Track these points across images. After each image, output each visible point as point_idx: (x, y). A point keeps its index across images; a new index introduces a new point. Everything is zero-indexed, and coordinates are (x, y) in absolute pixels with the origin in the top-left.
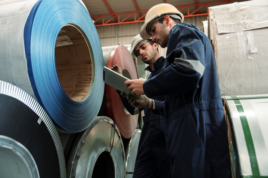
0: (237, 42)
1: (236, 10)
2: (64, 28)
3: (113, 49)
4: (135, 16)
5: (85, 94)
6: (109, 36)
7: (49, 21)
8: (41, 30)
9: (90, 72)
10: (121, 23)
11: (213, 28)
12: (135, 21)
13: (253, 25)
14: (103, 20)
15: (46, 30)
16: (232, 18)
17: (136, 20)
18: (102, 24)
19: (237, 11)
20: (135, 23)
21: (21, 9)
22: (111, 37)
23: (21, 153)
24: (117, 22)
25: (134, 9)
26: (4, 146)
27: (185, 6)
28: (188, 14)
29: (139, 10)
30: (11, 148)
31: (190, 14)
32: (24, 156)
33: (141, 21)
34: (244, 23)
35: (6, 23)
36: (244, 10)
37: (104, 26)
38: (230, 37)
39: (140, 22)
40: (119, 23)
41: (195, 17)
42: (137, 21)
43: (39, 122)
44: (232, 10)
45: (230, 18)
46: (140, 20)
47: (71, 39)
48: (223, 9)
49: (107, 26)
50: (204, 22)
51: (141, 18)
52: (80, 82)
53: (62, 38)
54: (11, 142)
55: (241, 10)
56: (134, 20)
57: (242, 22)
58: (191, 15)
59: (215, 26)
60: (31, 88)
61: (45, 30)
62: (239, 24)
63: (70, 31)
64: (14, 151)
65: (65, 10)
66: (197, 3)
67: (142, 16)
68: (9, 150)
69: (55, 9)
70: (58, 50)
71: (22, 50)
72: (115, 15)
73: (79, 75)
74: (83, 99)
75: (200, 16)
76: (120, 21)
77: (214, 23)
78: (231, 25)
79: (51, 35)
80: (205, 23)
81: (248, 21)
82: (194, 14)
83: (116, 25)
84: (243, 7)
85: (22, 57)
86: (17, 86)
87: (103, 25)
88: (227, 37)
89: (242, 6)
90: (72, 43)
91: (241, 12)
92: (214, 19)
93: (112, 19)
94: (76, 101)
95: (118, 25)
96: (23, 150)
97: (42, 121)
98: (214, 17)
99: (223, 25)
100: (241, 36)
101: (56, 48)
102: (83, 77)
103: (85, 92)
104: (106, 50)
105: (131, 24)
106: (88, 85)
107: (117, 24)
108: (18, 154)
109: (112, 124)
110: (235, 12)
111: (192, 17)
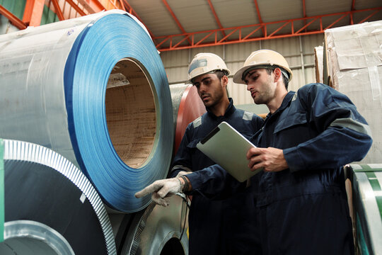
0: (368, 82)
1: (366, 34)
2: (119, 63)
3: (186, 89)
4: (216, 36)
5: (145, 155)
6: (179, 65)
7: (98, 56)
8: (87, 70)
9: (153, 125)
10: (195, 46)
11: (332, 61)
12: (216, 44)
14: (171, 43)
15: (94, 68)
16: (361, 47)
17: (218, 42)
18: (169, 47)
19: (369, 36)
20: (215, 46)
21: (61, 41)
22: (181, 67)
23: (56, 245)
24: (190, 45)
25: (214, 27)
26: (35, 236)
27: (288, 21)
28: (293, 32)
29: (222, 28)
30: (43, 239)
31: (295, 32)
32: (61, 250)
33: (224, 43)
34: (379, 53)
35: (40, 60)
36: (378, 34)
37: (172, 51)
38: (358, 75)
39: (222, 45)
40: (193, 46)
41: (302, 36)
42: (219, 44)
43: (82, 199)
44: (360, 35)
45: (358, 47)
46: (222, 42)
47: (127, 78)
48: (347, 33)
49: (177, 50)
50: (316, 48)
51: (224, 38)
52: (140, 138)
53: (115, 76)
54: (44, 230)
55: (374, 35)
56: (214, 42)
57: (375, 52)
58: (296, 34)
59: (334, 58)
60: (73, 152)
61: (92, 69)
62: (371, 55)
63: (126, 66)
64: (47, 242)
65: (120, 38)
66: (306, 16)
67: (225, 35)
68: (41, 241)
69: (107, 38)
70: (110, 93)
71: (61, 97)
72: (187, 36)
73: (138, 127)
74: (143, 163)
75: (310, 35)
76: (194, 44)
77: (333, 53)
78: (358, 57)
79: (100, 75)
80: (319, 50)
82: (302, 32)
83: (188, 49)
84: (377, 30)
85: (61, 108)
86: (54, 150)
87: (171, 49)
88: (354, 74)
89: (376, 28)
90: (128, 83)
91: (374, 38)
92: (334, 48)
93: (183, 40)
94: (133, 167)
95: (192, 49)
96: (60, 240)
97: (87, 198)
98: (334, 46)
99: (348, 58)
100: (375, 74)
101: (107, 90)
102: (144, 130)
103: (146, 153)
104: (176, 90)
105: (209, 47)
106: (150, 142)
107: (190, 47)
108: (53, 246)
109: (183, 198)
110: (364, 38)
111: (297, 37)
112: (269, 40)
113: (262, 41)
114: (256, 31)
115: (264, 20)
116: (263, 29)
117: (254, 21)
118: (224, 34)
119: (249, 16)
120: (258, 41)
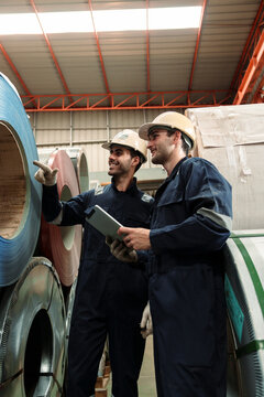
0: (226, 159)
1: (223, 116)
3: (51, 156)
4: (63, 101)
5: (15, 225)
10: (41, 110)
12: (63, 109)
13: (244, 139)
16: (220, 127)
17: (65, 107)
19: (225, 119)
20: (62, 112)
24: (35, 108)
25: (61, 92)
28: (138, 104)
29: (69, 93)
31: (140, 105)
33: (72, 109)
34: (234, 135)
36: (233, 117)
39: (70, 111)
40: (39, 110)
41: (146, 110)
42: (66, 109)
44: (218, 117)
46: (70, 108)
48: (208, 115)
51: (72, 105)
55: (230, 118)
56: (61, 107)
57: (231, 133)
58: (141, 108)
62: (229, 136)
66: (150, 91)
67: (73, 102)
72: (32, 98)
74: (14, 233)
75: (153, 110)
76: (40, 108)
81: (239, 133)
82: (146, 106)
83: (34, 112)
84: (232, 114)
89: (232, 112)
91: (230, 121)
92: (197, 127)
93: (27, 103)
95: (37, 112)
99: (209, 136)
100: (232, 152)
102: (12, 198)
103: (16, 222)
106: (20, 211)
109: (50, 268)
110: (223, 120)
111: (141, 110)
112: (116, 110)
113: (109, 111)
114: (103, 100)
115: (111, 90)
116: (110, 99)
117: (102, 90)
118: (71, 100)
119: (97, 85)
120: (105, 111)
